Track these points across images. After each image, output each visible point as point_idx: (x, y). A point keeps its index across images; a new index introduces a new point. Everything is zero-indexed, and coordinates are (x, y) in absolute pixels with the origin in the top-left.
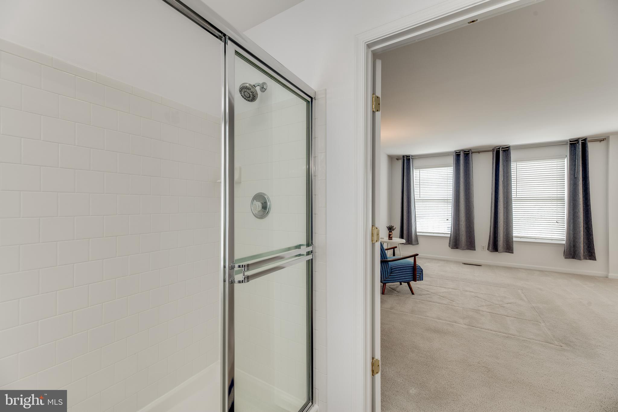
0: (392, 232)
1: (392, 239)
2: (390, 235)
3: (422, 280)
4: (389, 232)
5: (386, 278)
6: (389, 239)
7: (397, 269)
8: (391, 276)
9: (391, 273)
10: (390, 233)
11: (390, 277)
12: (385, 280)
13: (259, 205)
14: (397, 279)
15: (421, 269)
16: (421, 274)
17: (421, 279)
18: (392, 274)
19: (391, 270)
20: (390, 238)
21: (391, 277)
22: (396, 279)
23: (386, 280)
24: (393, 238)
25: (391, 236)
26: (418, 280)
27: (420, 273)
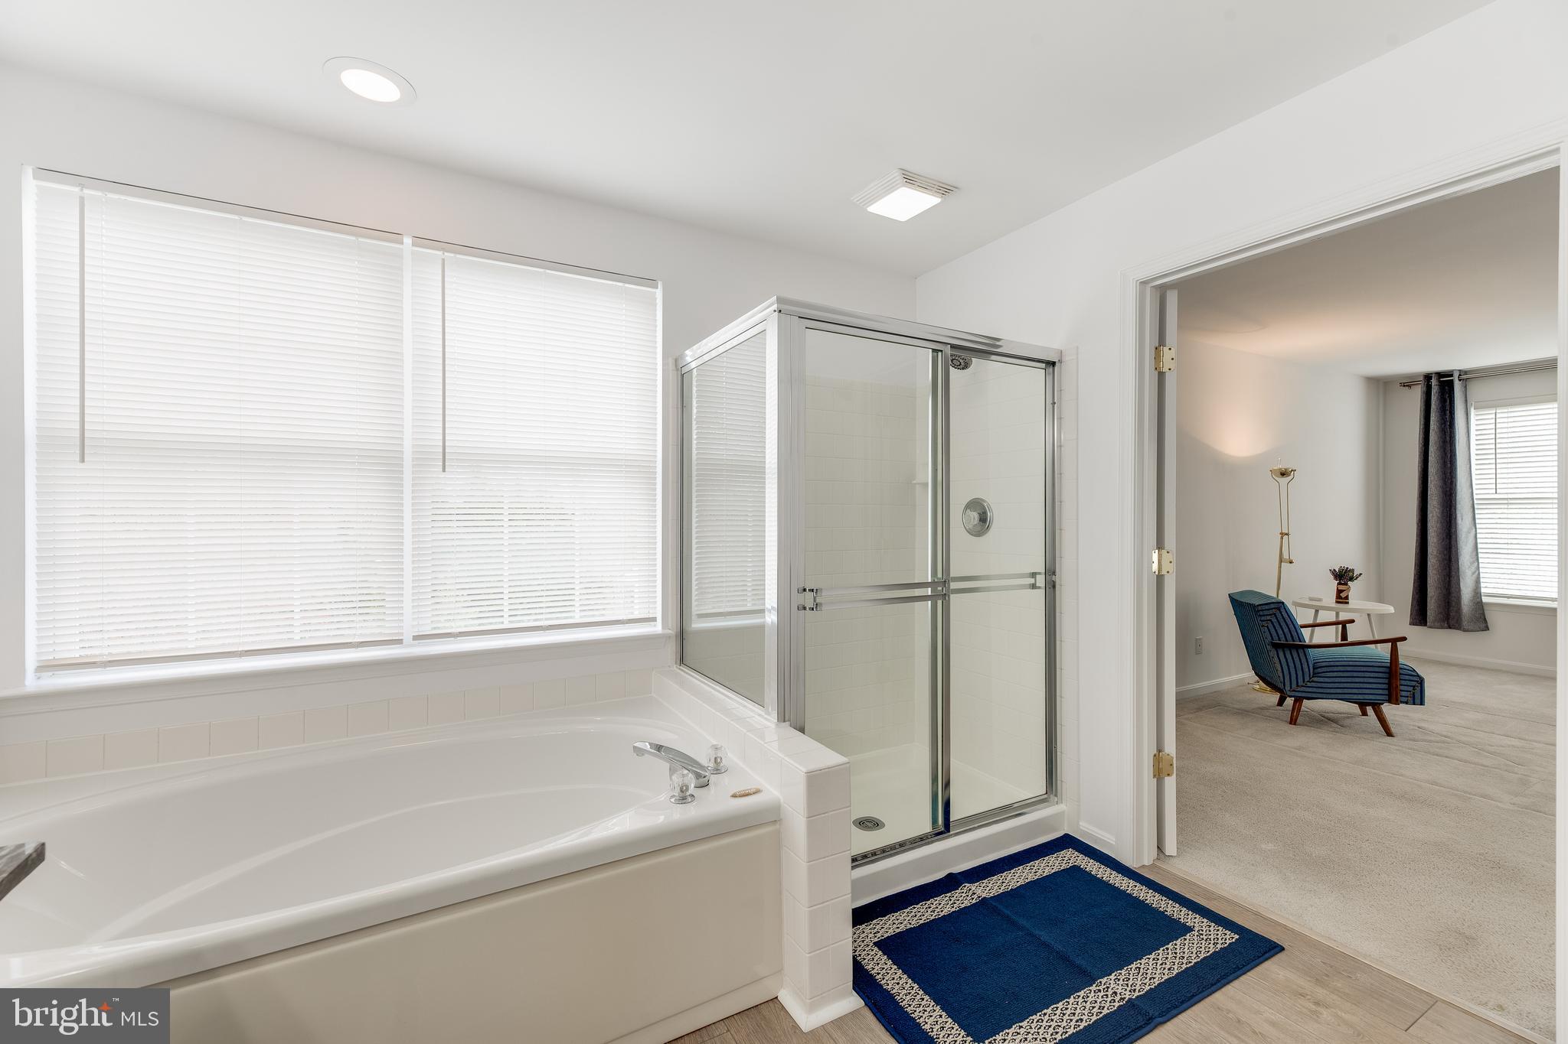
0: (1346, 584)
1: (1347, 603)
2: (1339, 592)
3: (1422, 703)
4: (1339, 584)
5: (1298, 686)
6: (1337, 602)
7: (1335, 669)
8: (1313, 681)
9: (1315, 674)
10: (1341, 587)
11: (1309, 684)
12: (1294, 691)
13: (974, 516)
14: (1332, 691)
15: (1418, 676)
16: (1418, 689)
17: (1418, 700)
18: (1315, 679)
19: (1314, 669)
20: (1341, 598)
21: (1314, 684)
22: (1328, 691)
23: (1299, 689)
24: (1350, 601)
25: (1343, 595)
26: (1407, 703)
27: (1414, 687)
